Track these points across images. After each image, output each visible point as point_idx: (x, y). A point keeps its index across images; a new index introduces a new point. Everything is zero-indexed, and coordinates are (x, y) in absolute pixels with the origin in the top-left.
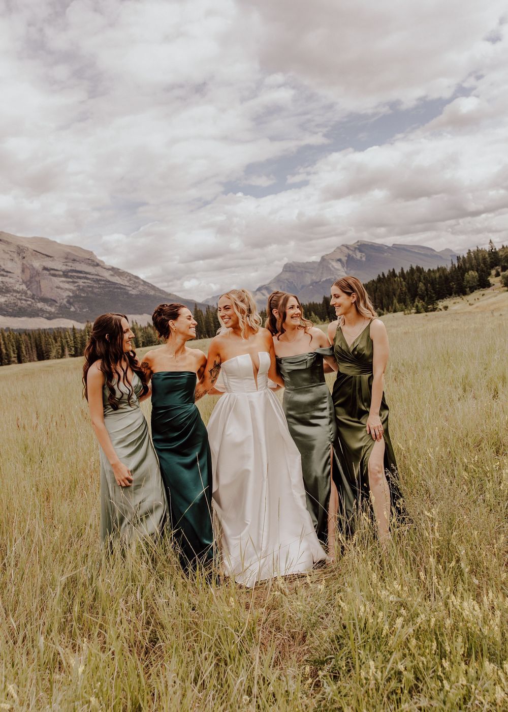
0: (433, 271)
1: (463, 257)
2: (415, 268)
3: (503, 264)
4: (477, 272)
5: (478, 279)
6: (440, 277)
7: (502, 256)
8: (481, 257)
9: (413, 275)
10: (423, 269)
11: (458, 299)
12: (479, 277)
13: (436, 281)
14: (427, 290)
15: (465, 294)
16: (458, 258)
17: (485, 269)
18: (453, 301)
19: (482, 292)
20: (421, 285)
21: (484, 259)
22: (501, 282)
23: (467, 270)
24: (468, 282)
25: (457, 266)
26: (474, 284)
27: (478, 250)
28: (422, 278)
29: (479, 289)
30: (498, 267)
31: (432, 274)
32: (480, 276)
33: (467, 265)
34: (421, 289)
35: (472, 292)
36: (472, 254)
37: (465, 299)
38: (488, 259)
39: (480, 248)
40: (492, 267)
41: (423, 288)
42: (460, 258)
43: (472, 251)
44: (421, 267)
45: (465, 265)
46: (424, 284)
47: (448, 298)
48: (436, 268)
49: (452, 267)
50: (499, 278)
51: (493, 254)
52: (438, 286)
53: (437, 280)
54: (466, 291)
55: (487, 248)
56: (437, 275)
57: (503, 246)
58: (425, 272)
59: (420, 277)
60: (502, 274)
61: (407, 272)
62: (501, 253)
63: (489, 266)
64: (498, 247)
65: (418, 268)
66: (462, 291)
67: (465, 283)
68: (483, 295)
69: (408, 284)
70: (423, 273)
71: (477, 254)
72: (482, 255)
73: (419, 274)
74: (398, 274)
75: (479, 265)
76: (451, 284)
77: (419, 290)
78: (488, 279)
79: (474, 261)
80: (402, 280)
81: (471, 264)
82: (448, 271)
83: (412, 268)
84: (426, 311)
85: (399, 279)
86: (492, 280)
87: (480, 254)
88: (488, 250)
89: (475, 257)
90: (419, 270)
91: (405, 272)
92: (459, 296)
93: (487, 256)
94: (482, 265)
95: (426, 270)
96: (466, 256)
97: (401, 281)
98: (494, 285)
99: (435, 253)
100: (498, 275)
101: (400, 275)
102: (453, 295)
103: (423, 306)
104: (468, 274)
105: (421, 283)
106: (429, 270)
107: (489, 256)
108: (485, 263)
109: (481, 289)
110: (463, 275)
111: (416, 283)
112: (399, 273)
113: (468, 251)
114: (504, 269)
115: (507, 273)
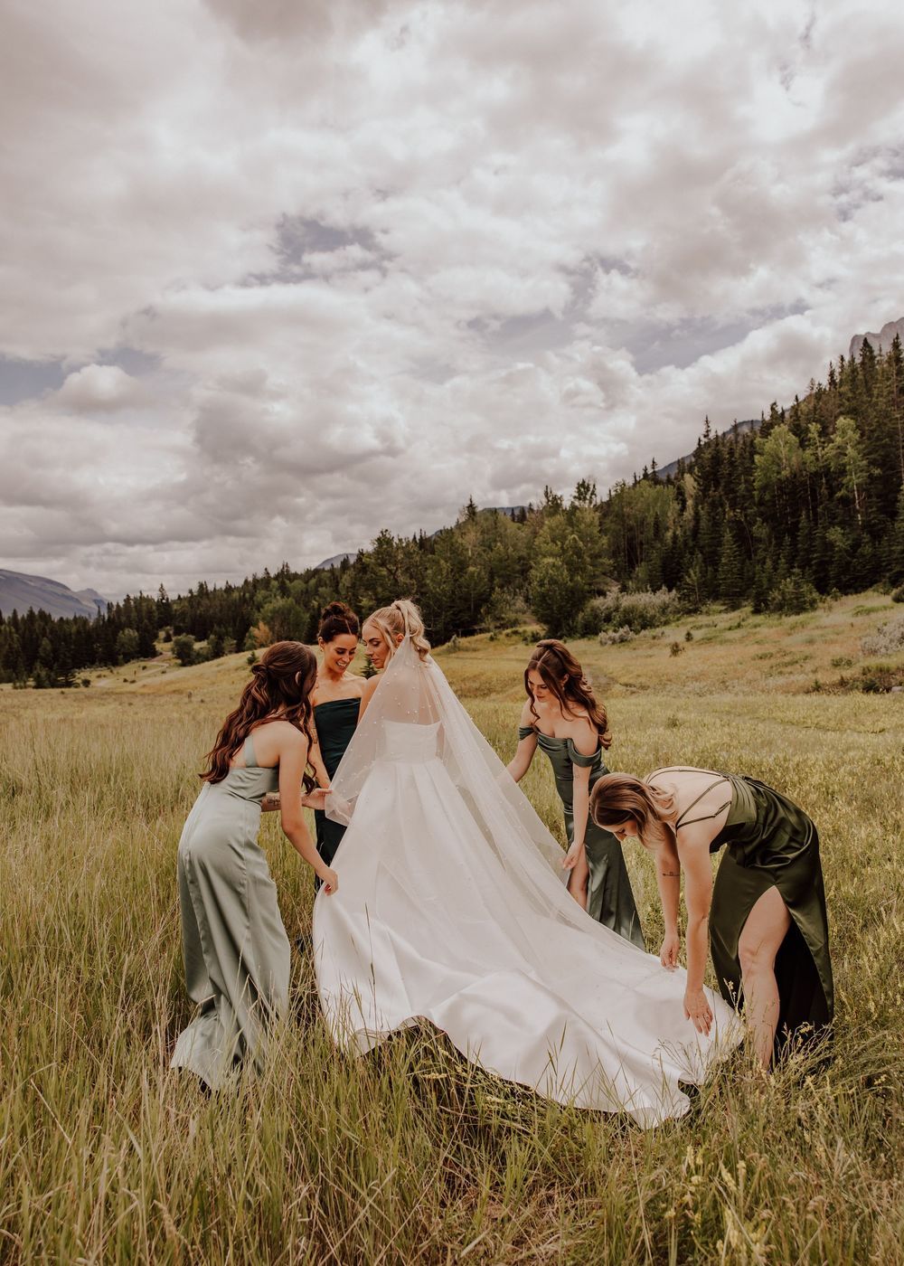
0: (68, 622)
1: (118, 605)
2: (36, 613)
3: (177, 624)
4: (138, 631)
5: (139, 642)
6: (79, 632)
7: (176, 610)
8: (145, 608)
9: (32, 624)
10: (50, 616)
11: (105, 672)
12: (140, 639)
13: (71, 638)
14: (55, 651)
15: (116, 663)
16: (110, 606)
17: (150, 628)
18: (95, 674)
19: (143, 664)
20: (45, 642)
21: (150, 612)
22: (173, 650)
23: (121, 627)
24: (123, 645)
25: (106, 618)
26: (132, 650)
27: (141, 597)
28: (48, 631)
29: (138, 658)
30: (168, 627)
31: (65, 626)
32: (142, 638)
33: (123, 619)
34: (45, 649)
35: (127, 661)
36: (132, 603)
37: (115, 672)
38: (156, 614)
39: (145, 595)
40: (161, 627)
41: (49, 648)
42: (112, 606)
43: (132, 597)
44: (47, 612)
45: (119, 618)
46: (51, 641)
47: (89, 667)
48: (71, 617)
49: (98, 620)
50: (169, 645)
51: (164, 606)
52: (73, 647)
53: (73, 637)
54: (117, 659)
55: (156, 596)
56: (74, 629)
57: (179, 596)
58: (53, 622)
59: (44, 629)
60: (174, 638)
61: (23, 618)
62: (175, 607)
63: (155, 625)
64: (172, 596)
65: (42, 613)
66: (112, 658)
67: (117, 647)
68: (144, 668)
69: (23, 638)
70: (50, 623)
71: (140, 603)
72: (148, 605)
73: (42, 624)
74: (6, 621)
75: (141, 620)
76: (95, 646)
77: (40, 649)
78: (155, 643)
79: (134, 614)
80: (13, 630)
81: (129, 617)
82: (91, 624)
83: (31, 612)
84: (54, 685)
85: (8, 629)
86: (159, 646)
87: (144, 604)
88: (156, 600)
89: (136, 607)
90: (44, 617)
91: (19, 617)
92: (106, 666)
93: (154, 608)
94: (146, 621)
95: (55, 618)
96: (122, 604)
97: (10, 632)
98: (161, 654)
99: (69, 593)
100: (168, 639)
101: (9, 622)
102: (97, 663)
103: (48, 677)
104: (123, 633)
105: (45, 638)
106: (61, 619)
107: (158, 609)
108: (150, 619)
109: (142, 659)
110: (115, 634)
111: (38, 638)
112: (9, 617)
113: (125, 597)
114: (178, 632)
115: (183, 638)
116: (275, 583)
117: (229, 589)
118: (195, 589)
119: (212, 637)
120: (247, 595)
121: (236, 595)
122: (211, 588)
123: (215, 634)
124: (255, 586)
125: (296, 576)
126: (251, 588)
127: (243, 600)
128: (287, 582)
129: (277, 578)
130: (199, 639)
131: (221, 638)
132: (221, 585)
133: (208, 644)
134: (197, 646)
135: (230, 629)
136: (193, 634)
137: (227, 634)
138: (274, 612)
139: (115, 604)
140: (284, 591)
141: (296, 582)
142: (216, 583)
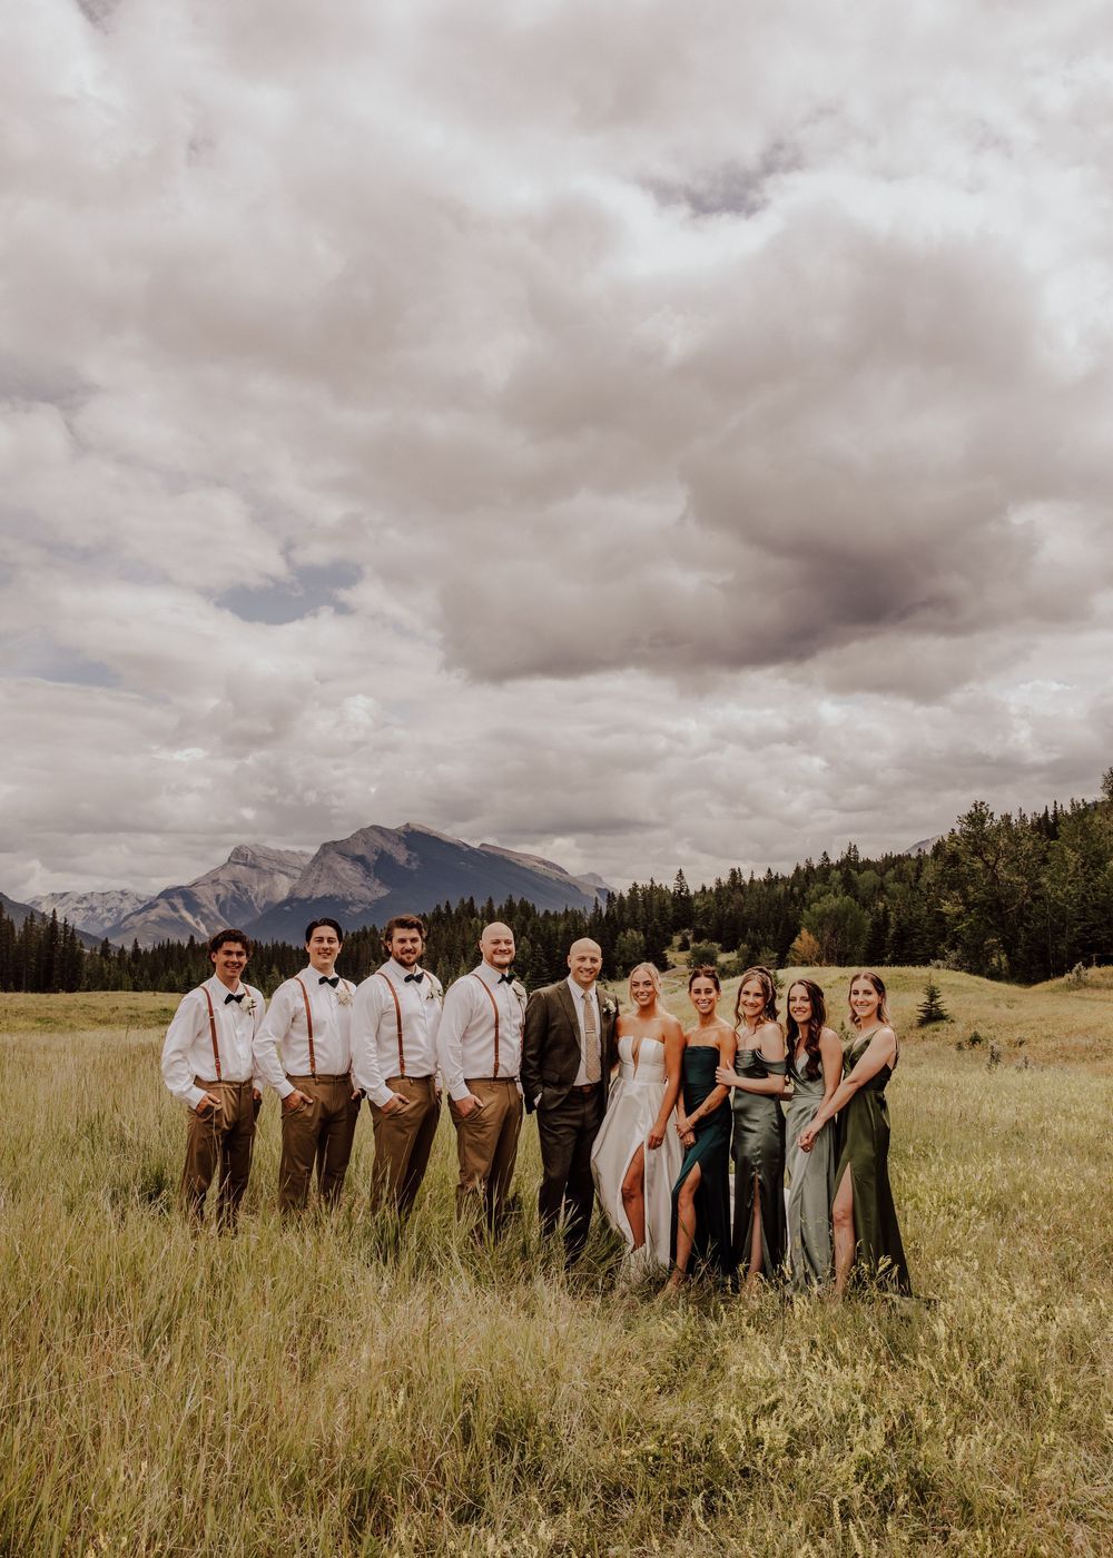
0: (556, 917)
1: (621, 897)
2: (517, 904)
3: (698, 926)
4: (645, 935)
5: (645, 948)
6: (567, 932)
7: (698, 908)
8: (656, 903)
10: (534, 908)
12: (646, 943)
13: (557, 939)
14: (535, 955)
15: (613, 977)
16: (610, 897)
17: (660, 930)
20: (524, 943)
21: (662, 908)
22: (688, 962)
23: (624, 927)
24: (623, 952)
25: (604, 914)
27: (652, 888)
28: (529, 928)
30: (687, 930)
31: (551, 923)
32: (649, 943)
33: (627, 916)
36: (640, 894)
38: (671, 911)
39: (657, 884)
40: (676, 929)
42: (614, 898)
43: (640, 887)
44: (530, 902)
45: (621, 914)
46: (532, 942)
48: (560, 911)
49: (595, 914)
50: (684, 955)
51: (682, 900)
52: (558, 951)
53: (559, 937)
54: (615, 971)
55: (670, 885)
56: (562, 926)
57: (704, 888)
58: (536, 916)
59: (524, 925)
60: (692, 945)
61: (499, 909)
62: (697, 902)
63: (668, 926)
64: (694, 888)
65: (524, 904)
67: (616, 954)
70: (532, 918)
71: (650, 896)
72: (660, 898)
74: (478, 911)
75: (650, 919)
78: (666, 951)
79: (641, 911)
81: (634, 914)
82: (585, 921)
83: (510, 901)
86: (672, 956)
87: (655, 897)
88: (671, 892)
89: (644, 901)
93: (668, 902)
94: (656, 920)
95: (540, 911)
96: (626, 894)
98: (674, 967)
99: (566, 878)
100: (684, 947)
101: (483, 914)
104: (624, 936)
106: (547, 913)
107: (673, 905)
108: (661, 918)
110: (614, 936)
112: (483, 908)
113: (631, 886)
114: (698, 938)
115: (703, 945)
116: (836, 874)
117: (772, 881)
118: (725, 879)
119: (744, 946)
120: (796, 890)
121: (780, 889)
122: (746, 878)
123: (750, 942)
124: (807, 877)
125: (868, 864)
126: (802, 880)
127: (790, 896)
128: (854, 872)
129: (839, 866)
130: (726, 950)
131: (756, 948)
132: (760, 875)
133: (738, 957)
134: (723, 958)
135: (771, 937)
136: (719, 942)
137: (765, 943)
138: (824, 916)
139: (617, 895)
140: (849, 885)
141: (868, 873)
142: (753, 871)
